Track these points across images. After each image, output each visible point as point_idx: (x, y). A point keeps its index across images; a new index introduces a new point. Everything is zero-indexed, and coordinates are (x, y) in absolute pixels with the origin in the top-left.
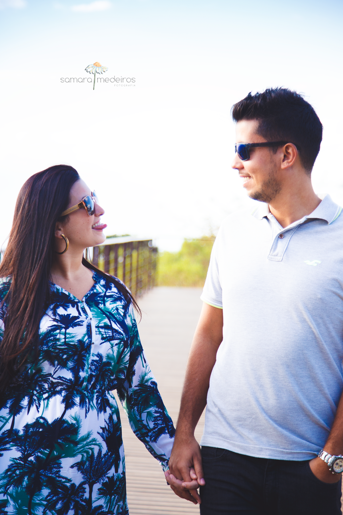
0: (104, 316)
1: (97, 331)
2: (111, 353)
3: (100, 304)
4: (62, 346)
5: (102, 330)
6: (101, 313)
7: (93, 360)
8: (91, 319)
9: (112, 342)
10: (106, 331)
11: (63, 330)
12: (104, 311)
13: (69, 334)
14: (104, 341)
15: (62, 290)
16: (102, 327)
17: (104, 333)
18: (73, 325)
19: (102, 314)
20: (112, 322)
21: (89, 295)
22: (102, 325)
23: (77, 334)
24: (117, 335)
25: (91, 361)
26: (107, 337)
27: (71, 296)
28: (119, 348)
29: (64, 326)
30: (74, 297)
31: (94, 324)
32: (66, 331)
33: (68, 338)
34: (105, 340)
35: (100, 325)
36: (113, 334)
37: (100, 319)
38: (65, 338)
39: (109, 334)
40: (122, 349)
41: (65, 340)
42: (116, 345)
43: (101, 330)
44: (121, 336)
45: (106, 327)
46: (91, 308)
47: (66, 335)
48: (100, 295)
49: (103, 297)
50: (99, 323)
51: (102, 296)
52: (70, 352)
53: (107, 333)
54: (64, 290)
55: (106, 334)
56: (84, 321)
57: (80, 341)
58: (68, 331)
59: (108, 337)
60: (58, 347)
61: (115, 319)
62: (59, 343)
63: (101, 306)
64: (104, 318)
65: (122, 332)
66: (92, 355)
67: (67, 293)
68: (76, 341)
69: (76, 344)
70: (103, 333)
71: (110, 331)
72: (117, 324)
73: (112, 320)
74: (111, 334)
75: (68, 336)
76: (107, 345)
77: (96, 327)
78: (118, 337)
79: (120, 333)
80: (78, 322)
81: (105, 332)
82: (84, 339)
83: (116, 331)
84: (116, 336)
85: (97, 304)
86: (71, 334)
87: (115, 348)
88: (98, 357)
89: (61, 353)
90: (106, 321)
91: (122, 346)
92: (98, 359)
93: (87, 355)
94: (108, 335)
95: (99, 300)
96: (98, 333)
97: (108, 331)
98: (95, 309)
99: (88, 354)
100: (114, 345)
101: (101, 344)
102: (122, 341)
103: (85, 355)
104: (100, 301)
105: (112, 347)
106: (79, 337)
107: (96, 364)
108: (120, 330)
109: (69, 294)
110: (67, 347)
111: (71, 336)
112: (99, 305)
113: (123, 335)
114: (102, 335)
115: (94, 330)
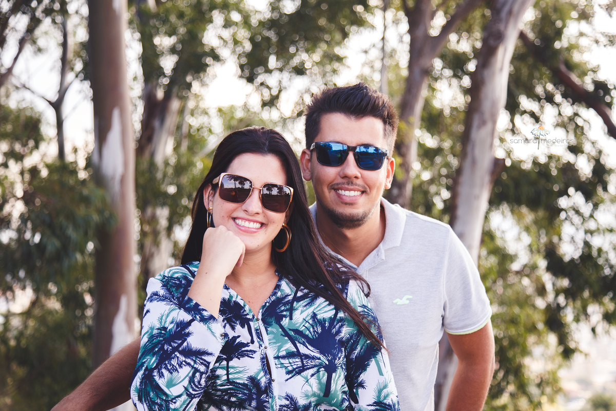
0: (286, 338)
1: (277, 363)
2: (310, 389)
3: (284, 319)
4: (225, 385)
5: (285, 361)
6: (282, 335)
7: (280, 406)
8: (266, 348)
9: (304, 374)
10: (291, 360)
11: (224, 363)
12: (288, 330)
13: (233, 368)
14: (290, 376)
15: (237, 297)
16: (283, 357)
17: (289, 365)
18: (238, 354)
19: (284, 336)
20: (298, 345)
21: (267, 304)
22: (283, 353)
23: (247, 368)
24: (309, 362)
25: (278, 407)
26: (294, 369)
27: (247, 308)
28: (319, 379)
29: (225, 357)
30: (250, 310)
31: (271, 354)
32: (228, 364)
33: (231, 374)
34: (293, 374)
35: (281, 354)
36: (302, 362)
37: (279, 344)
38: (228, 374)
39: (295, 363)
40: (324, 377)
41: (228, 377)
42: (313, 375)
43: (283, 361)
44: (317, 360)
45: (290, 355)
46: (268, 329)
47: (229, 370)
48: (286, 300)
49: (290, 303)
50: (279, 351)
51: (289, 300)
52: (240, 394)
53: (292, 364)
54: (241, 298)
55: (292, 366)
56: (255, 352)
57: (252, 379)
58: (231, 363)
59: (297, 368)
60: (219, 387)
61: (303, 338)
62: (219, 382)
63: (285, 322)
64: (286, 343)
65: (318, 355)
66: (279, 398)
67: (242, 303)
68: (246, 379)
69: (246, 382)
70: (286, 365)
71: (297, 360)
72: (308, 345)
73: (300, 343)
74: (300, 363)
75: (231, 371)
76: (298, 379)
77: (275, 358)
78: (312, 364)
79: (313, 358)
80: (247, 351)
81: (290, 363)
82: (258, 376)
83: (307, 357)
84: (308, 364)
85: (279, 319)
86: (237, 367)
87: (314, 381)
88: (288, 400)
89: (225, 395)
90: (289, 346)
91: (324, 375)
92: (287, 403)
93: (270, 400)
94: (295, 367)
95: (283, 311)
96: (279, 366)
97: (294, 360)
98: (274, 329)
99: (271, 398)
100: (309, 377)
101: (287, 380)
102: (321, 368)
103: (267, 400)
104: (284, 313)
105: (307, 381)
106: (252, 373)
107: (286, 409)
108: (313, 354)
109: (245, 306)
110: (232, 387)
111: (237, 371)
112: (282, 320)
113: (319, 359)
114: (286, 368)
115: (272, 362)
